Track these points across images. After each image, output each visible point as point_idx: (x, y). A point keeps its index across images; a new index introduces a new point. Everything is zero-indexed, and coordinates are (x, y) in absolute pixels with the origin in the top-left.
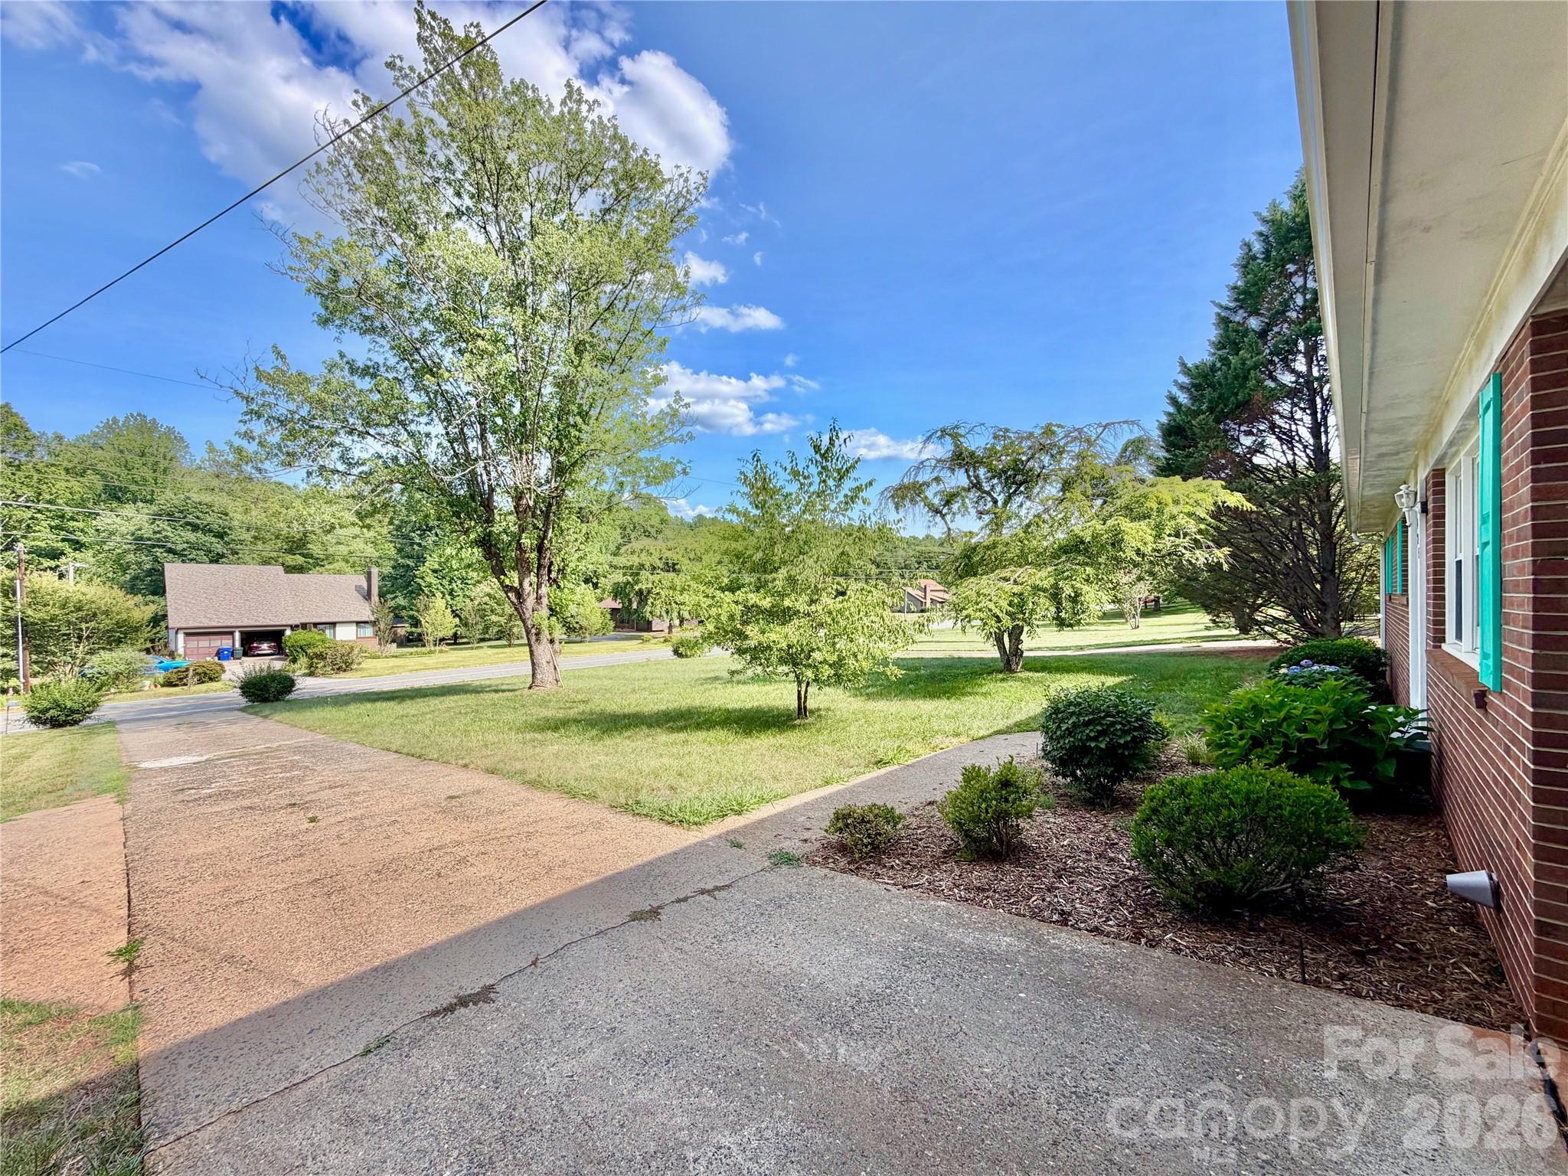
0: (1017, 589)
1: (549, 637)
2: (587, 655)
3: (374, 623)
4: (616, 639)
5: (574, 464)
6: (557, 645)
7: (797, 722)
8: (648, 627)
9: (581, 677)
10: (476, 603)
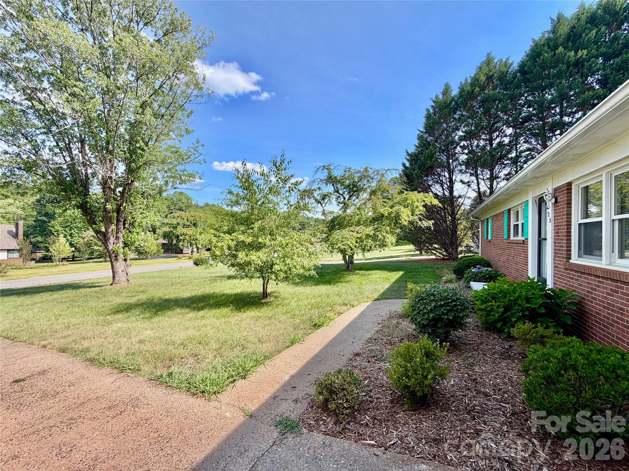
0: (359, 236)
1: (124, 258)
2: (149, 266)
3: (19, 250)
4: (164, 257)
5: (139, 168)
6: (128, 262)
7: (263, 301)
8: (181, 252)
9: (143, 277)
10: (86, 240)
